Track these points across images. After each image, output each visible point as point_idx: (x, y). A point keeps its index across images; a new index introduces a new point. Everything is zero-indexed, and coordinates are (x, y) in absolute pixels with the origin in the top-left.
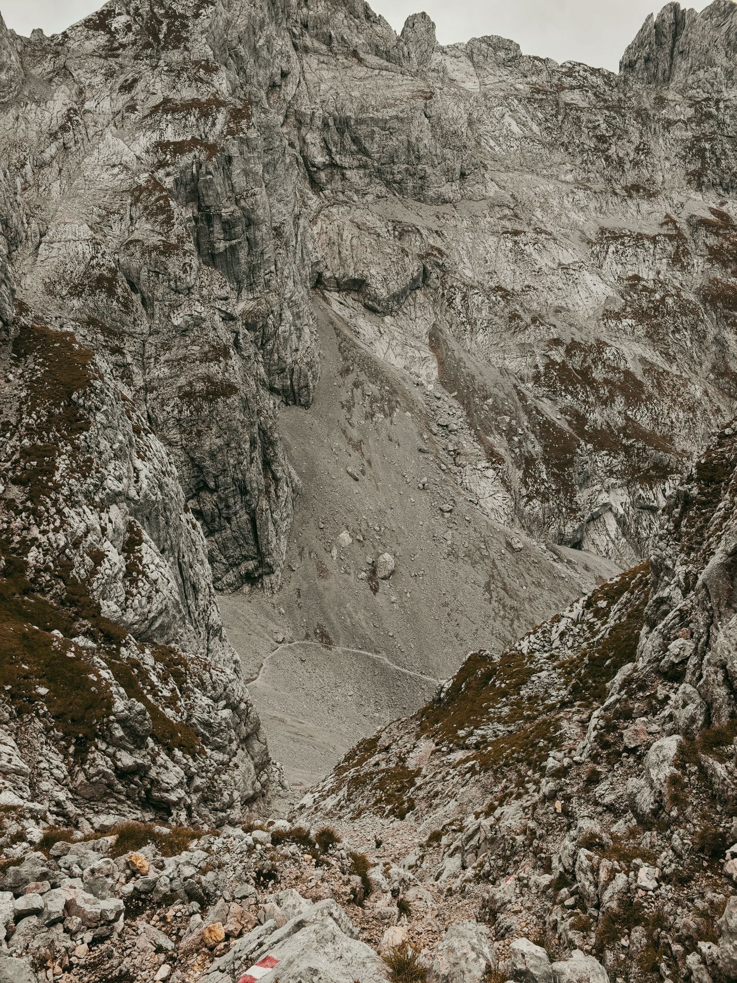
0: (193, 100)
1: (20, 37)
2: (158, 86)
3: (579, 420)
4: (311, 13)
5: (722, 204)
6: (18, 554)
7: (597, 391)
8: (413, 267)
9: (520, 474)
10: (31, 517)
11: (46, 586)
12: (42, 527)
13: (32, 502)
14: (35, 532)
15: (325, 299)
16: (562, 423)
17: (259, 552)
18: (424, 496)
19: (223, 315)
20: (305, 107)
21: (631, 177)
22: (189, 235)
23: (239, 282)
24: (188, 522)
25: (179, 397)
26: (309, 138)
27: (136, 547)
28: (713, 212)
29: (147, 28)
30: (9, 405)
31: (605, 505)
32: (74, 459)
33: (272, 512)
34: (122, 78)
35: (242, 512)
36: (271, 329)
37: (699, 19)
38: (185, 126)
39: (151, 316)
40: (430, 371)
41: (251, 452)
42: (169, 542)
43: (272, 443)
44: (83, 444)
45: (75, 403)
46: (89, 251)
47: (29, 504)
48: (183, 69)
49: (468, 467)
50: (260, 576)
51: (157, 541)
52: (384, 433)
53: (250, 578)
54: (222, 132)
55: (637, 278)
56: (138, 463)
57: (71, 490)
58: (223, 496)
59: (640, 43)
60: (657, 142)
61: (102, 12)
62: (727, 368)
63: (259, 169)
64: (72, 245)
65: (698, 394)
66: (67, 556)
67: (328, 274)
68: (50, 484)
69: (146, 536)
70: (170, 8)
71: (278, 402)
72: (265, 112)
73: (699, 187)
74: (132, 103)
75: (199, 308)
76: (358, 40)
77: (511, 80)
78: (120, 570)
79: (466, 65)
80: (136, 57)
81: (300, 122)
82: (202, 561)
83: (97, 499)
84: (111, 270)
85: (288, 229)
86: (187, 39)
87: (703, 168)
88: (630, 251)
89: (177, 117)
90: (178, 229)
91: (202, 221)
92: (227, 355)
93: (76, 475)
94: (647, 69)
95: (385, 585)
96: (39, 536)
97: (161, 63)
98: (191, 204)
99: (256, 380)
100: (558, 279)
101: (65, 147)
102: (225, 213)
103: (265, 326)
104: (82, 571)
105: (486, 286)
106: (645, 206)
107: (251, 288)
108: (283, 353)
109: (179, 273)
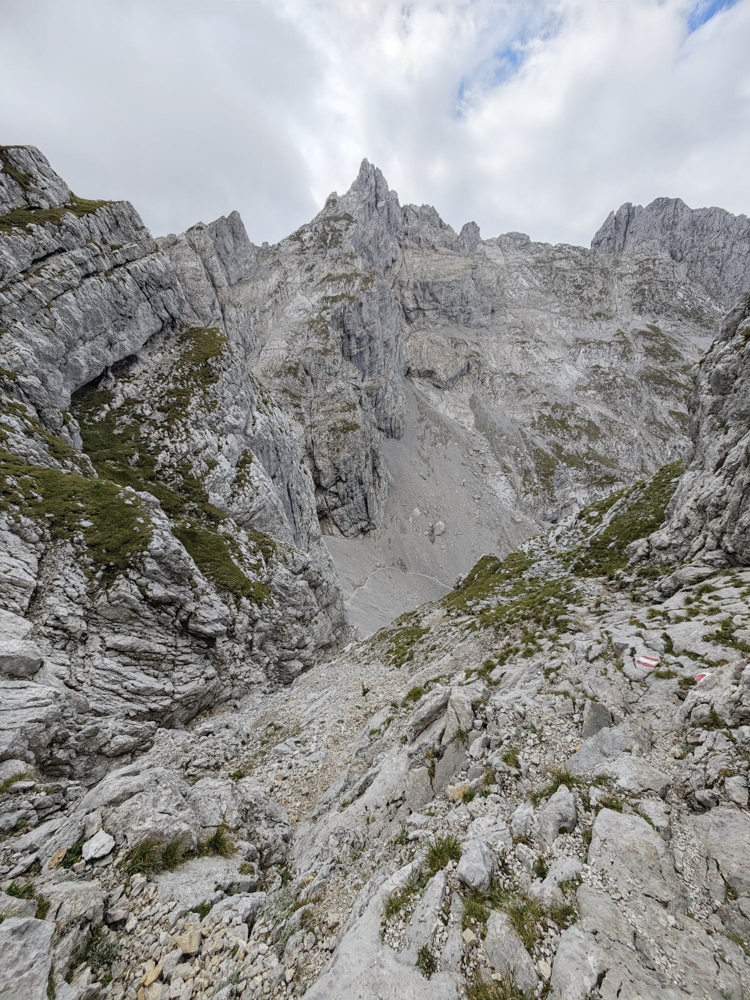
0: (343, 274)
1: (257, 247)
2: (325, 268)
3: (559, 448)
4: (410, 226)
5: (655, 322)
6: (151, 454)
7: (570, 432)
8: (462, 363)
9: (521, 479)
10: (166, 432)
11: (168, 477)
12: (172, 439)
13: (168, 422)
14: (167, 442)
15: (411, 381)
16: (548, 450)
17: (368, 517)
18: (463, 490)
19: (354, 387)
20: (404, 278)
21: (596, 308)
22: (338, 345)
23: (363, 370)
25: (328, 431)
26: (406, 294)
27: (247, 465)
28: (649, 327)
29: (321, 238)
30: (166, 365)
31: (573, 499)
32: (204, 399)
33: (376, 495)
34: (307, 265)
35: (359, 494)
36: (380, 397)
37: (644, 211)
38: (338, 288)
39: (316, 388)
40: (470, 420)
41: (366, 461)
43: (378, 457)
45: (209, 365)
46: (285, 353)
47: (166, 423)
48: (338, 258)
49: (490, 474)
50: (369, 530)
51: (264, 463)
52: (442, 454)
53: (363, 531)
54: (358, 290)
55: (598, 367)
57: (198, 418)
58: (349, 485)
59: (604, 229)
60: (613, 287)
61: (298, 232)
62: (655, 419)
63: (377, 309)
64: (276, 351)
65: (636, 435)
66: (188, 460)
67: (413, 368)
68: (183, 413)
69: (255, 459)
70: (333, 226)
71: (382, 435)
72: (382, 280)
73: (640, 312)
74: (311, 277)
75: (341, 383)
76: (435, 240)
77: (523, 257)
78: (230, 476)
79: (497, 250)
80: (314, 254)
81: (401, 286)
83: (218, 427)
84: (296, 364)
85: (392, 343)
86: (341, 242)
87: (643, 301)
88: (594, 351)
89: (334, 283)
90: (332, 341)
91: (345, 338)
92: (354, 407)
93: (203, 409)
94: (608, 244)
95: (438, 539)
97: (327, 256)
98: (340, 329)
99: (370, 423)
100: (548, 368)
101: (276, 301)
102: (358, 335)
103: (377, 395)
105: (505, 373)
106: (604, 325)
107: (370, 374)
108: (386, 410)
109: (331, 365)
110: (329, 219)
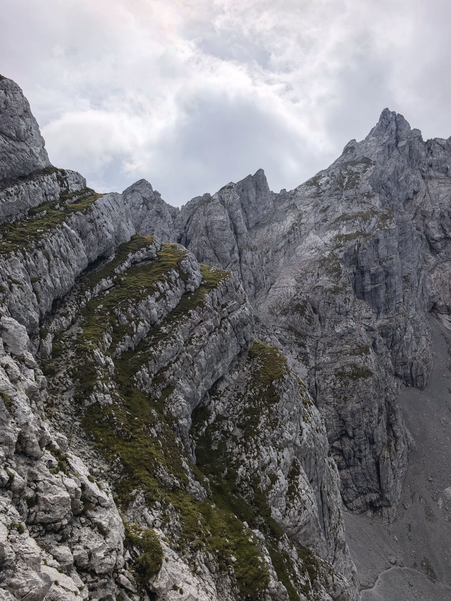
0: (359, 213)
1: (275, 194)
2: (340, 208)
4: (434, 158)
6: (234, 468)
10: (243, 448)
11: (245, 490)
12: (248, 454)
13: (245, 439)
14: (244, 457)
15: (438, 318)
17: (380, 488)
19: (367, 328)
20: (429, 208)
22: (350, 283)
23: (378, 308)
24: (329, 463)
25: (335, 375)
26: (430, 224)
27: (296, 477)
29: (338, 182)
30: (242, 384)
32: (269, 418)
33: (392, 461)
34: (322, 206)
35: (370, 456)
36: (398, 337)
38: (353, 226)
39: (323, 327)
41: (379, 416)
42: (316, 476)
43: (394, 412)
44: (275, 410)
45: (273, 386)
46: (294, 291)
47: (243, 440)
48: (354, 198)
50: (381, 507)
51: (309, 474)
53: (373, 506)
54: (375, 227)
56: (303, 424)
57: (265, 436)
58: (357, 443)
61: (315, 177)
63: (396, 244)
64: (285, 289)
66: (258, 474)
68: (255, 430)
69: (302, 471)
70: (350, 170)
71: (400, 384)
72: (402, 214)
74: (325, 217)
75: (352, 323)
78: (285, 490)
80: (330, 196)
81: (425, 216)
82: (336, 492)
83: (278, 443)
84: (304, 302)
85: (414, 277)
86: (358, 184)
89: (349, 222)
90: (343, 279)
91: (358, 275)
92: (367, 352)
93: (269, 427)
96: (246, 459)
97: (343, 197)
98: (353, 266)
99: (386, 369)
101: (289, 242)
102: (372, 270)
103: (394, 335)
104: (264, 486)
107: (386, 311)
108: (405, 352)
109: (342, 303)
110: (346, 164)
